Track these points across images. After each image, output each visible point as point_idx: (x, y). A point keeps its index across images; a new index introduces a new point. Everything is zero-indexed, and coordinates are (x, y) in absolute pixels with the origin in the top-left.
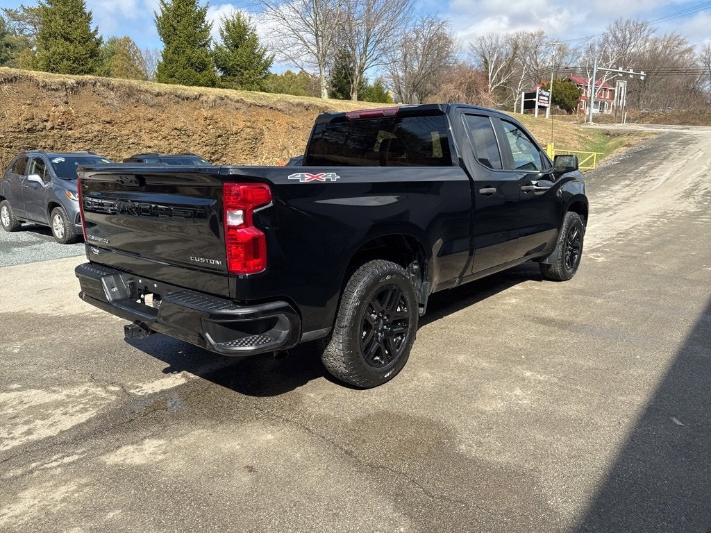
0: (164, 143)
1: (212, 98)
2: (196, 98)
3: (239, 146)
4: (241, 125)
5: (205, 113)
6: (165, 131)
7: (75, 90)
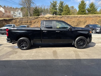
0: (71, 23)
1: (79, 16)
2: (77, 17)
3: (82, 23)
4: (83, 20)
5: (77, 19)
6: (71, 22)
7: (62, 17)
